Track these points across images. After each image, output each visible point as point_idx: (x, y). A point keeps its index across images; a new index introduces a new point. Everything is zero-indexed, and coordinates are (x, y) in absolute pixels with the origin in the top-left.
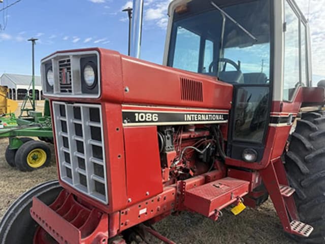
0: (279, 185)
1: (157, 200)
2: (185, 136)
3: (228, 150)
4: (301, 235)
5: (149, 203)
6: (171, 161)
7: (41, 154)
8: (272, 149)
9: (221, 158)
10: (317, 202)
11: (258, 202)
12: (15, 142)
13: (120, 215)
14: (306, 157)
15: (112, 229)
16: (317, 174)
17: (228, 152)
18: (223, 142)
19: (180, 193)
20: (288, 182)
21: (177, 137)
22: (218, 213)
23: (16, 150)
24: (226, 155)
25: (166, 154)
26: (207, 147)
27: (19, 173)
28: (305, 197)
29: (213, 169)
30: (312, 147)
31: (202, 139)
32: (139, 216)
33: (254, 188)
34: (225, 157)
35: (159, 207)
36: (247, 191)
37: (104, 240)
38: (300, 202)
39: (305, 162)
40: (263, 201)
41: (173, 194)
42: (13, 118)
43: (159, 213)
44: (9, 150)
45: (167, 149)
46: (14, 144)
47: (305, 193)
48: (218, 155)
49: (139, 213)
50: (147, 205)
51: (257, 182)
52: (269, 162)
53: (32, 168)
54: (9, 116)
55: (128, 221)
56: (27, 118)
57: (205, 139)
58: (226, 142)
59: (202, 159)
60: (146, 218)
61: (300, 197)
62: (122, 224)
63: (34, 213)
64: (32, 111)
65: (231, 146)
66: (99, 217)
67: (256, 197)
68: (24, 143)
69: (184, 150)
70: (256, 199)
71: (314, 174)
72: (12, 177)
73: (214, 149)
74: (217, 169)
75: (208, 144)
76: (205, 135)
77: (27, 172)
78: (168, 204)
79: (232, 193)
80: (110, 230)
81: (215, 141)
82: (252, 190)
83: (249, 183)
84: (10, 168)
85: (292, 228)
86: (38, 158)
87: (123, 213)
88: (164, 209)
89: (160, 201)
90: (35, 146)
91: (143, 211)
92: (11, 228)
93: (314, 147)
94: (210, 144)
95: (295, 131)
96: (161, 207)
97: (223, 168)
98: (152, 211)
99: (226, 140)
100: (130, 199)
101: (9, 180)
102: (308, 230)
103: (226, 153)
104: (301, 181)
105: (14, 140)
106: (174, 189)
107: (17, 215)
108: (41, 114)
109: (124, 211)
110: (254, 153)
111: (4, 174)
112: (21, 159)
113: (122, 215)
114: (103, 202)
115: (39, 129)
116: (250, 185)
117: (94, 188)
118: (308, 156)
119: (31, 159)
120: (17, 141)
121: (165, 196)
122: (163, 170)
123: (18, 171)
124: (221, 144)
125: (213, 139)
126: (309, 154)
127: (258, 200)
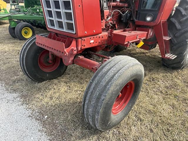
0: (163, 36)
1: (99, 37)
2: (114, 4)
3: (138, 16)
4: (170, 58)
5: (95, 38)
6: (106, 16)
7: (29, 31)
8: (162, 13)
9: (133, 21)
10: (182, 44)
11: (150, 48)
12: (13, 23)
13: (81, 41)
14: (181, 20)
15: (78, 47)
16: (185, 29)
17: (137, 17)
18: (135, 11)
19: (110, 36)
20: (168, 34)
21: (109, 4)
22: (129, 43)
23: (14, 28)
24: (136, 19)
25: (104, 11)
26: (126, 13)
27: (19, 41)
28: (176, 42)
29: (128, 27)
30: (186, 14)
31: (124, 8)
32: (90, 44)
33: (149, 38)
34: (136, 20)
35: (100, 41)
36: (145, 37)
37: (75, 50)
38: (173, 45)
39: (180, 23)
40: (153, 47)
41: (107, 36)
42: (6, 12)
43: (100, 44)
44: (10, 28)
45: (104, 8)
46: (12, 25)
47: (176, 40)
48: (132, 19)
49: (90, 42)
50: (94, 39)
51: (151, 35)
52: (159, 21)
53: (26, 38)
54: (3, 10)
55: (85, 44)
56: (15, 10)
57: (126, 8)
58: (137, 11)
59: (123, 20)
60: (94, 45)
61: (173, 42)
62: (82, 45)
63: (38, 43)
64: (18, 5)
65: (140, 13)
66: (71, 41)
67: (149, 45)
68: (18, 24)
69: (114, 11)
70: (149, 46)
71: (183, 29)
72: (16, 43)
73: (130, 15)
74: (131, 27)
75: (127, 11)
76: (125, 6)
77: (23, 41)
78: (104, 40)
79: (137, 35)
80: (77, 47)
81: (131, 10)
82: (148, 39)
83: (147, 32)
84: (13, 38)
85: (166, 56)
86: (27, 33)
87: (82, 40)
88: (102, 43)
89: (100, 38)
90: (25, 26)
91: (92, 41)
92: (26, 54)
93: (187, 14)
94: (128, 11)
95: (179, 6)
96: (101, 41)
97: (134, 27)
98: (96, 42)
99: (137, 10)
100: (86, 32)
101: (15, 44)
102: (173, 57)
103: (136, 18)
104: (175, 34)
105: (12, 22)
106: (107, 34)
107: (28, 48)
108: (23, 6)
109: (83, 39)
110: (152, 16)
111: (11, 41)
112: (19, 33)
113: (82, 41)
114: (73, 32)
115: (25, 15)
116: (147, 34)
117: (67, 28)
118: (182, 19)
119: (24, 33)
120: (13, 22)
121: (103, 36)
122: (102, 21)
123: (19, 40)
124: (134, 12)
125: (130, 9)
126: (183, 18)
127: (150, 46)
